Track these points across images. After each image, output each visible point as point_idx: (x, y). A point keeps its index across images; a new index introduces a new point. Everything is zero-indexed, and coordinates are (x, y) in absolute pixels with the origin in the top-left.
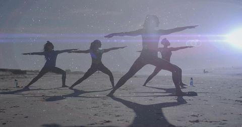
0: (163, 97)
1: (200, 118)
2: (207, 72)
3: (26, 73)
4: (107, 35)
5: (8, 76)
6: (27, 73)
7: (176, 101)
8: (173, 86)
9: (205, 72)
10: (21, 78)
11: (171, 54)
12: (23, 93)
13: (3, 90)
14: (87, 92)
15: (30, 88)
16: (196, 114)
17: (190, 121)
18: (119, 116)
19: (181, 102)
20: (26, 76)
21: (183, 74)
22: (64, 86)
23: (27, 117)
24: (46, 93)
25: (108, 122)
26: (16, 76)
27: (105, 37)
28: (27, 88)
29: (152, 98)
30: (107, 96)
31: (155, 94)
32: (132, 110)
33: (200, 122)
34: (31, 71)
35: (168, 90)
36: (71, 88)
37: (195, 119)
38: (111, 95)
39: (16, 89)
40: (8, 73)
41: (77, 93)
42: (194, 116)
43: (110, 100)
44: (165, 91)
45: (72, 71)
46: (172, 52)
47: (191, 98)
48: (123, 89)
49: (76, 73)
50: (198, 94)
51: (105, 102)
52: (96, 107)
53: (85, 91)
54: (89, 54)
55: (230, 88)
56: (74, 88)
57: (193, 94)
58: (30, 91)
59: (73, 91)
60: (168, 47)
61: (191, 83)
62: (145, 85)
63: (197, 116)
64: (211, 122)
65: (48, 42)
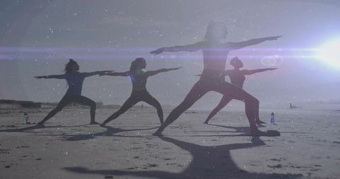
0: (231, 137)
1: (283, 163)
2: (295, 107)
3: (40, 107)
4: (154, 50)
5: (16, 109)
6: (42, 106)
7: (250, 142)
8: (247, 123)
9: (291, 107)
10: (33, 112)
11: (244, 79)
12: (36, 130)
13: (8, 126)
14: (125, 130)
15: (45, 125)
16: (278, 158)
17: (269, 166)
18: (168, 159)
19: (257, 143)
20: (40, 110)
21: (260, 110)
22: (93, 122)
23: (40, 159)
24: (68, 131)
25: (154, 166)
26: (26, 110)
27: (151, 53)
28: (41, 125)
29: (217, 138)
30: (153, 135)
31: (220, 134)
32: (187, 152)
33: (283, 168)
34: (48, 104)
35: (239, 129)
36: (103, 125)
37: (276, 163)
38: (158, 134)
39: (26, 126)
40: (15, 106)
41: (111, 132)
42: (275, 160)
43: (158, 140)
44: (235, 130)
45: (104, 104)
46: (246, 76)
47: (271, 138)
48: (176, 127)
49: (110, 107)
50: (281, 134)
51: (151, 142)
52: (137, 149)
53: (123, 128)
54: (129, 77)
55: (327, 127)
56: (107, 125)
57: (275, 134)
58: (45, 129)
59: (105, 129)
60: (241, 69)
61: (272, 121)
62: (206, 122)
63: (279, 161)
64: (298, 167)
65: (71, 60)
